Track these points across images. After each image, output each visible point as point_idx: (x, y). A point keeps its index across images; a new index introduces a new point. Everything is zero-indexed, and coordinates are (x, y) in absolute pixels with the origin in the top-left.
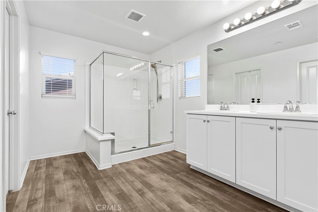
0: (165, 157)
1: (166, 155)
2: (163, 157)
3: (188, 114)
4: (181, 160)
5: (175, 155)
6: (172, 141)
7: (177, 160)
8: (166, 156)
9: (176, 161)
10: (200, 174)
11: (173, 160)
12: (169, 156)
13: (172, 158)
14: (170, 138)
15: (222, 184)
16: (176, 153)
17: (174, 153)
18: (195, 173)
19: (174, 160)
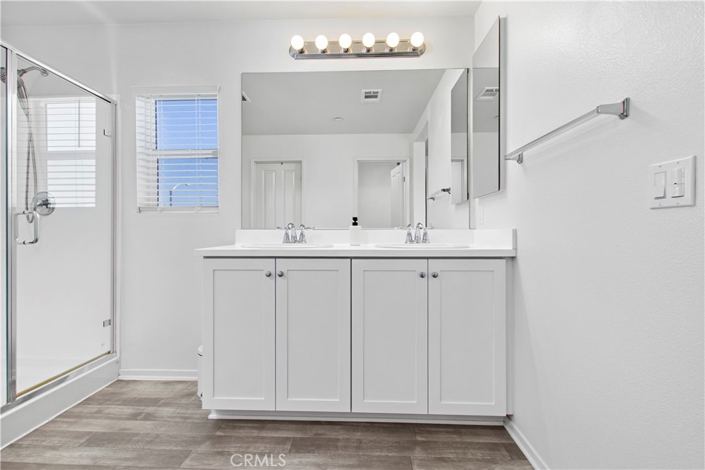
0: (92, 417)
1: (94, 408)
2: (85, 420)
3: (205, 257)
4: (166, 404)
5: (134, 395)
6: (109, 353)
7: (150, 409)
8: (99, 412)
9: (148, 417)
10: (250, 425)
11: (134, 417)
12: (107, 411)
13: (128, 410)
14: (103, 345)
15: (316, 427)
16: (131, 386)
17: (124, 390)
18: (234, 428)
19: (139, 414)
